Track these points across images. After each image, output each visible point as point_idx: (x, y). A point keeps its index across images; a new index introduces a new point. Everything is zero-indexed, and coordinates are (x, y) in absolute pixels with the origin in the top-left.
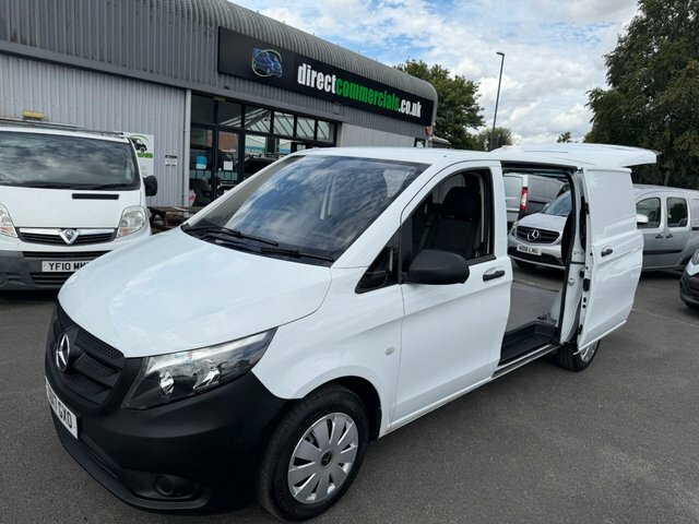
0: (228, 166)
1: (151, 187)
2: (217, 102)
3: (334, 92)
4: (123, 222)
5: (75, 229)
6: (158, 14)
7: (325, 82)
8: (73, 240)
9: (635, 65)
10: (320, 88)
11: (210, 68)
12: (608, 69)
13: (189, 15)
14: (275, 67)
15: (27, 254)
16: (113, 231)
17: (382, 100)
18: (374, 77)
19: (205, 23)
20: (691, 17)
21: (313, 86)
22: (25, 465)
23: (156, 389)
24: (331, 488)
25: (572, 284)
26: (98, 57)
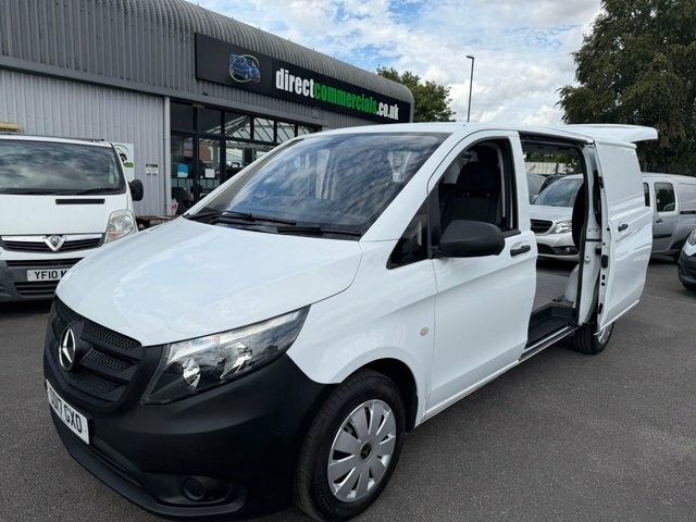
0: (210, 173)
1: (137, 192)
2: (195, 109)
3: (312, 96)
4: (110, 226)
5: (61, 235)
6: (133, 20)
7: (304, 87)
8: (59, 246)
9: (603, 61)
10: (299, 92)
11: (187, 75)
12: (577, 66)
13: (164, 22)
14: (253, 72)
15: (10, 263)
16: (100, 236)
17: (360, 103)
18: (351, 81)
19: (181, 28)
20: (653, 14)
21: (291, 90)
22: (26, 480)
23: (179, 380)
24: (371, 484)
25: (588, 262)
26: (73, 67)
